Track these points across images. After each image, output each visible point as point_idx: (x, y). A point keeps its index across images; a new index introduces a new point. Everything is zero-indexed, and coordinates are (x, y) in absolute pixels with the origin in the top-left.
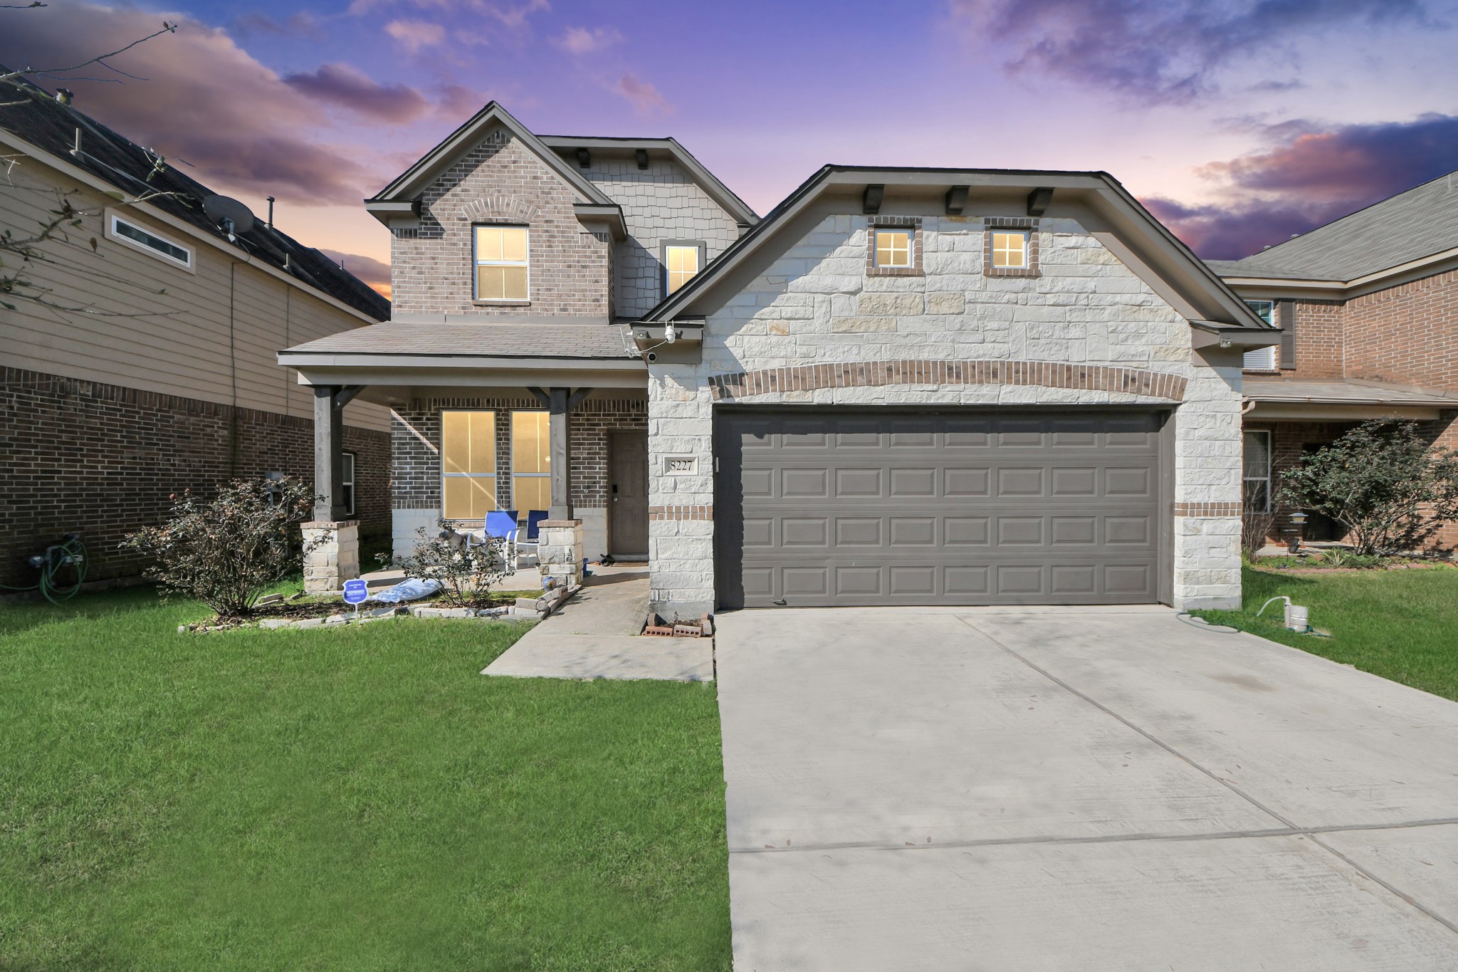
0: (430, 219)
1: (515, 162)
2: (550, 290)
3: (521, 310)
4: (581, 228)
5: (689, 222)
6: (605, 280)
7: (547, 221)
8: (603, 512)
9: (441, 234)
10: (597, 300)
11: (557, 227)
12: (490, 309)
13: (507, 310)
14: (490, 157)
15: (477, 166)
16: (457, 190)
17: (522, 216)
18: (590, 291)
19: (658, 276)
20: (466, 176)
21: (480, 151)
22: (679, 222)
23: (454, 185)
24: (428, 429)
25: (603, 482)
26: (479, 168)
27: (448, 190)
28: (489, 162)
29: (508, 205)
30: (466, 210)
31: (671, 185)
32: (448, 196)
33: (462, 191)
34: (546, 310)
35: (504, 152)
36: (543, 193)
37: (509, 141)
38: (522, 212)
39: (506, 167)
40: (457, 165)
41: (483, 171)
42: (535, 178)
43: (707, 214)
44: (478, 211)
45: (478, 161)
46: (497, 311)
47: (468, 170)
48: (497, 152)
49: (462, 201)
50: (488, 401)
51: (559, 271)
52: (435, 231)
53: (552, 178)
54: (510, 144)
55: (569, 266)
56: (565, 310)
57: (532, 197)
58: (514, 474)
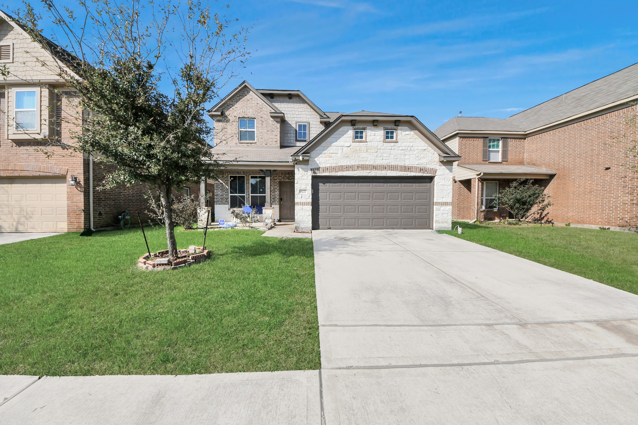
0: (225, 116)
1: (251, 99)
2: (262, 138)
3: (253, 144)
4: (272, 119)
5: (304, 116)
6: (279, 135)
7: (261, 117)
8: (278, 206)
9: (229, 121)
10: (276, 141)
11: (264, 119)
12: (244, 144)
13: (249, 144)
14: (244, 97)
15: (240, 100)
16: (234, 107)
17: (254, 115)
18: (274, 138)
19: (295, 133)
20: (236, 103)
21: (241, 95)
22: (301, 116)
23: (233, 106)
24: (225, 181)
25: (278, 197)
26: (240, 101)
27: (231, 107)
28: (244, 99)
29: (249, 112)
30: (237, 114)
31: (299, 104)
32: (231, 109)
33: (235, 108)
34: (261, 144)
35: (248, 96)
36: (260, 108)
37: (249, 92)
38: (253, 114)
39: (249, 100)
40: (234, 100)
41: (242, 102)
42: (258, 104)
43: (310, 113)
44: (240, 114)
45: (240, 98)
46: (246, 145)
48: (246, 95)
49: (235, 111)
50: (243, 172)
51: (265, 132)
52: (227, 120)
53: (263, 104)
54: (250, 93)
55: (268, 131)
56: (266, 144)
57: (257, 110)
58: (251, 195)
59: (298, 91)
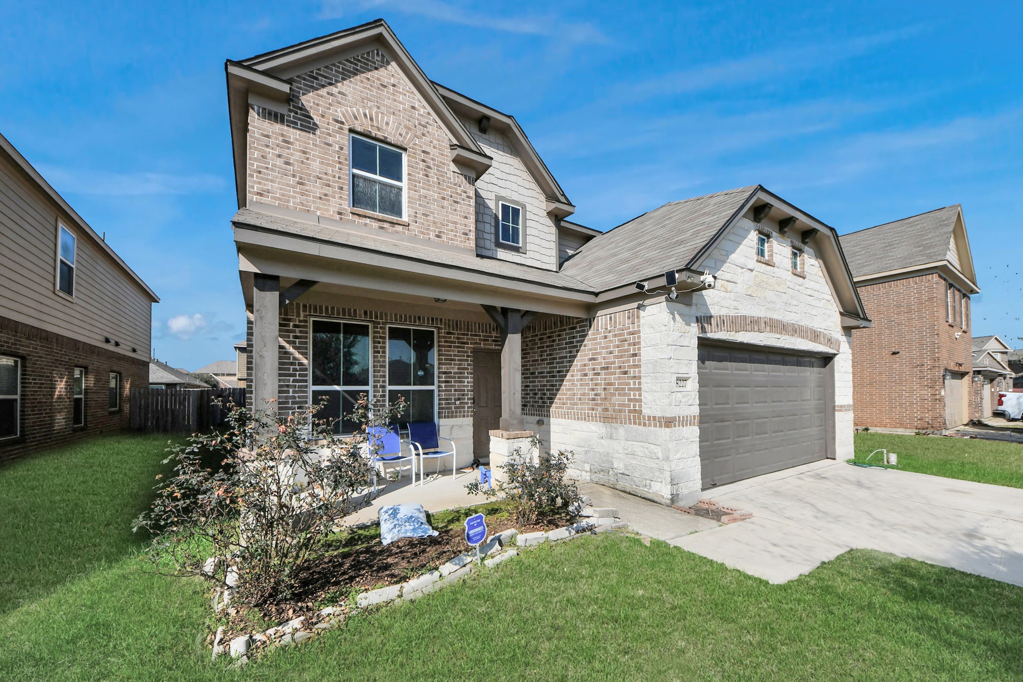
0: (301, 109)
1: (394, 85)
2: (427, 215)
3: (400, 228)
4: (453, 167)
5: (514, 187)
6: (472, 218)
7: (424, 152)
8: (469, 421)
9: (314, 130)
10: (466, 234)
11: (433, 159)
12: (368, 221)
13: (386, 225)
14: (370, 70)
15: (356, 74)
16: (334, 90)
17: (401, 139)
18: (461, 224)
19: (493, 224)
20: (344, 79)
21: (359, 61)
22: (508, 185)
23: (331, 84)
25: (471, 394)
26: (358, 77)
27: (323, 86)
28: (369, 75)
29: (387, 124)
30: (343, 114)
31: (502, 153)
32: (323, 92)
33: (340, 93)
34: (422, 233)
35: (382, 72)
36: (420, 124)
37: (388, 63)
38: (401, 135)
39: (385, 87)
40: (334, 65)
41: (362, 82)
42: (413, 108)
43: (527, 185)
44: (356, 118)
45: (357, 70)
46: (375, 225)
47: (346, 75)
48: (376, 69)
49: (339, 103)
50: (366, 313)
51: (435, 200)
52: (307, 124)
53: (429, 113)
54: (389, 67)
55: (444, 198)
56: (438, 236)
57: (410, 124)
58: (389, 388)
59: (509, 117)
